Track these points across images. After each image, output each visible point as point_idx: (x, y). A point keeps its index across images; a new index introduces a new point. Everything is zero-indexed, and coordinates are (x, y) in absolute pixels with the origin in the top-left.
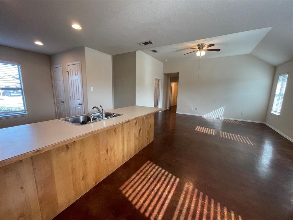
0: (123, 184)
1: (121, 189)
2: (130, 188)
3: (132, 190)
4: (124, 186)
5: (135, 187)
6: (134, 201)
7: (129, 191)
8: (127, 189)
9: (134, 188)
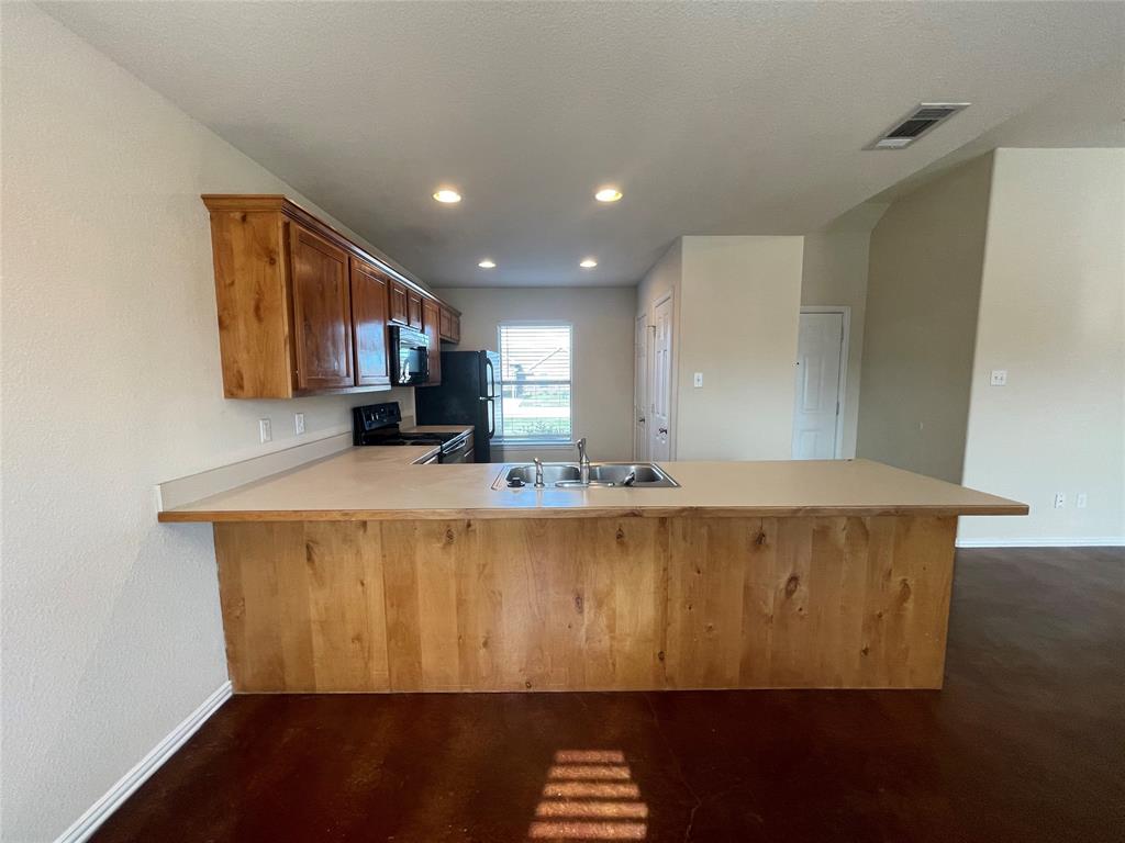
0: (583, 748)
1: (562, 756)
2: (582, 781)
3: (580, 790)
4: (577, 756)
5: (598, 794)
6: (545, 825)
7: (569, 785)
8: (572, 773)
9: (593, 791)
